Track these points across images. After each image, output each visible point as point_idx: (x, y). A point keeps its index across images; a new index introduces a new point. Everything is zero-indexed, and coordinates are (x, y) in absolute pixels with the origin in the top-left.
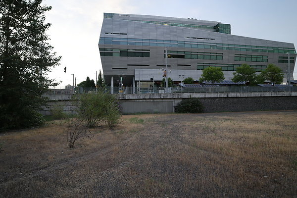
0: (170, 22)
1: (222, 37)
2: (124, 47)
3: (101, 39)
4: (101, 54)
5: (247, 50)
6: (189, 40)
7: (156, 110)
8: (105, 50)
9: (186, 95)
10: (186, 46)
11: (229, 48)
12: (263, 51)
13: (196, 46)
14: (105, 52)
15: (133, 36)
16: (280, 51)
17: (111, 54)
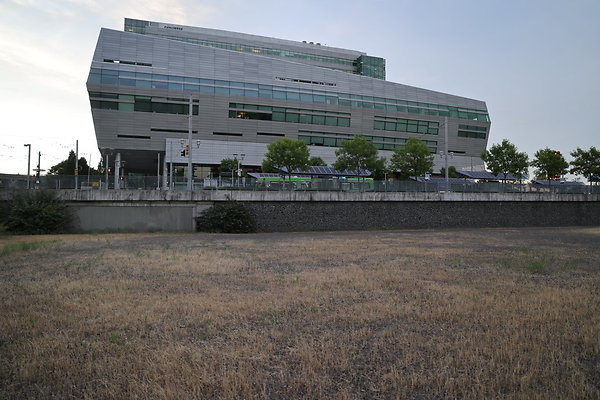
0: (266, 46)
1: (350, 81)
2: (144, 90)
3: (93, 72)
4: (94, 104)
5: (399, 109)
6: (282, 83)
7: (151, 225)
8: (101, 96)
9: (220, 196)
10: (276, 95)
11: (363, 105)
12: (430, 112)
13: (296, 97)
14: (102, 99)
15: (164, 70)
16: (461, 115)
17: (115, 106)
